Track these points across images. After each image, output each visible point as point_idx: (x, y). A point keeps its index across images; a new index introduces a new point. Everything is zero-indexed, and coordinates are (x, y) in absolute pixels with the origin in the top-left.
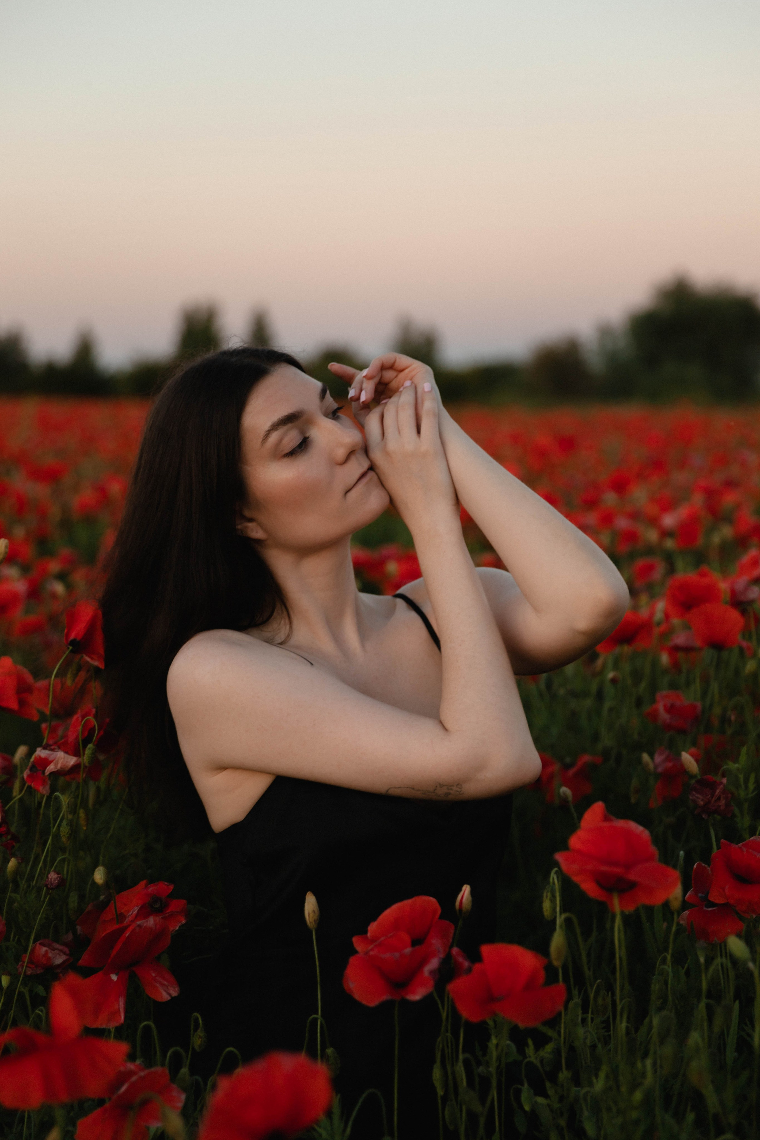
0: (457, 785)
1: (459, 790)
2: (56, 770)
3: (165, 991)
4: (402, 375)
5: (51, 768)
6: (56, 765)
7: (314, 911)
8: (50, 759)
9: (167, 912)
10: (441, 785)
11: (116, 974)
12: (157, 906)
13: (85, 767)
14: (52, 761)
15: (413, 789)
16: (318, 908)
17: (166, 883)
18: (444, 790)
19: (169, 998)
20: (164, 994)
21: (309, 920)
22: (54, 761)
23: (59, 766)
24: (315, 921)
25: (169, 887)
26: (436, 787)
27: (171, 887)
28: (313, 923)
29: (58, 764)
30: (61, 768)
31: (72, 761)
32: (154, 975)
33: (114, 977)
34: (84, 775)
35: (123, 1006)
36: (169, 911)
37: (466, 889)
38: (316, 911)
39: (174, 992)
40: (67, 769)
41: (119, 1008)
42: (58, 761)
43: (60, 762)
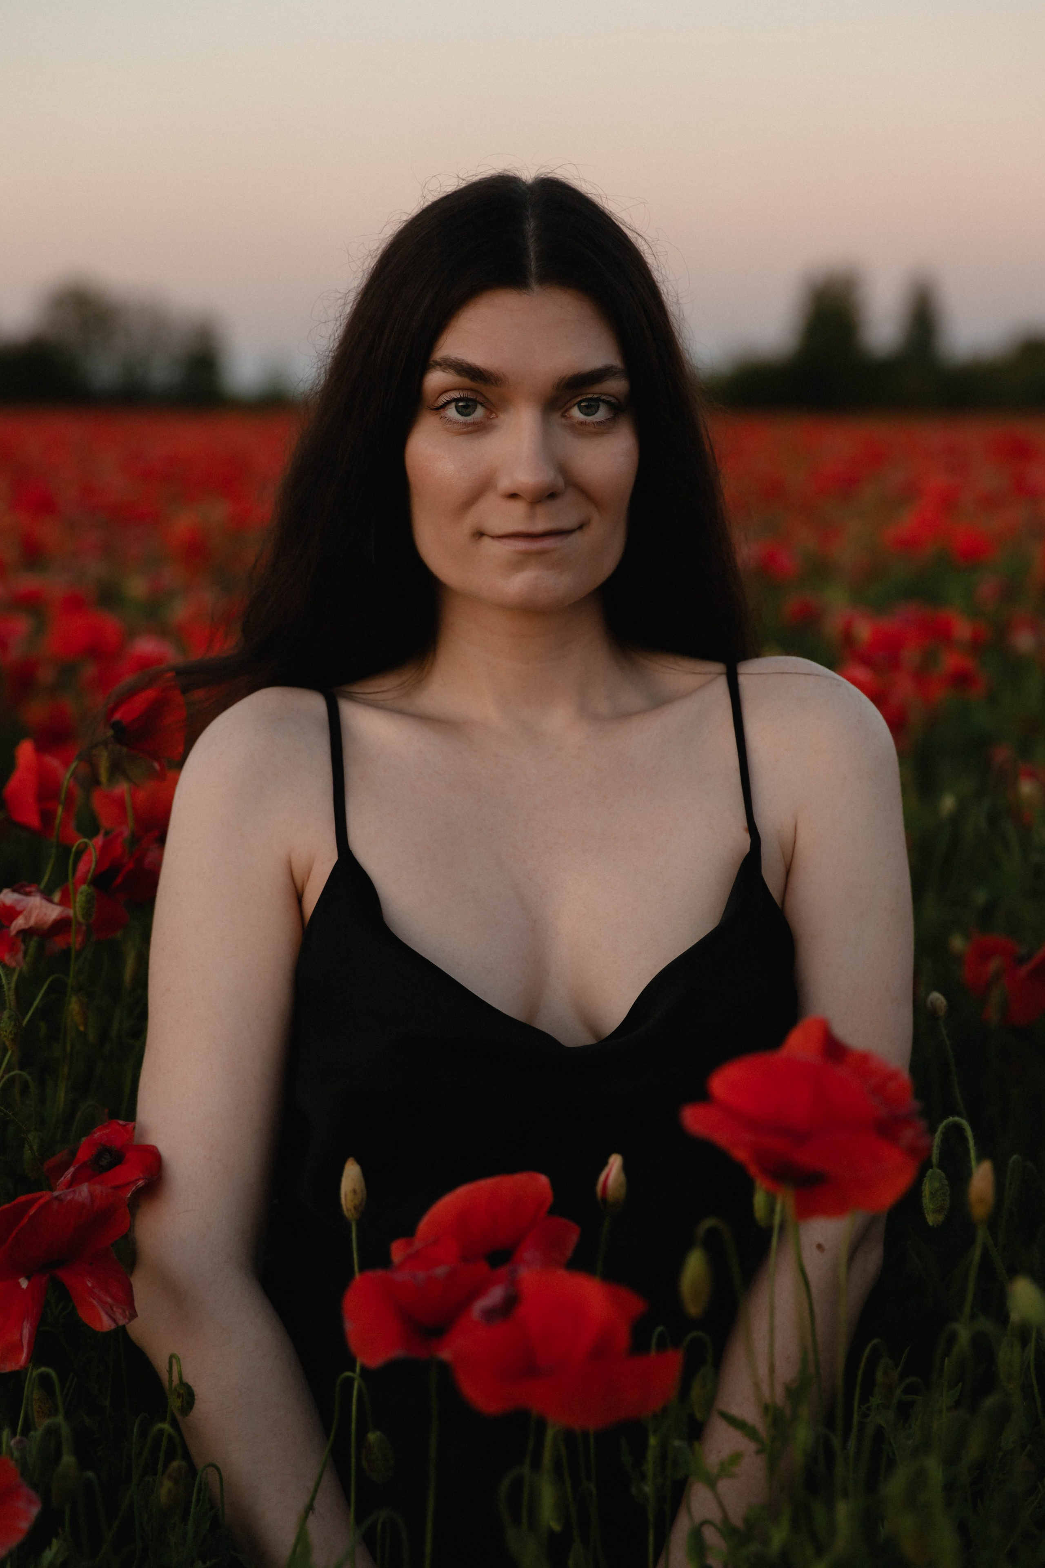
2: (27, 927)
3: (107, 1313)
5: (19, 923)
6: (27, 919)
7: (354, 1191)
8: (18, 908)
11: (28, 1278)
12: (104, 1162)
13: (79, 924)
14: (20, 913)
16: (363, 1185)
19: (113, 1326)
20: (105, 1318)
21: (346, 1205)
22: (25, 913)
23: (32, 922)
24: (355, 1207)
28: (353, 1211)
29: (30, 916)
30: (36, 923)
31: (53, 912)
32: (90, 1284)
33: (24, 1283)
34: (80, 939)
35: (27, 1335)
37: (615, 1162)
38: (358, 1191)
39: (121, 1318)
40: (46, 927)
41: (21, 1340)
42: (30, 913)
43: (34, 915)
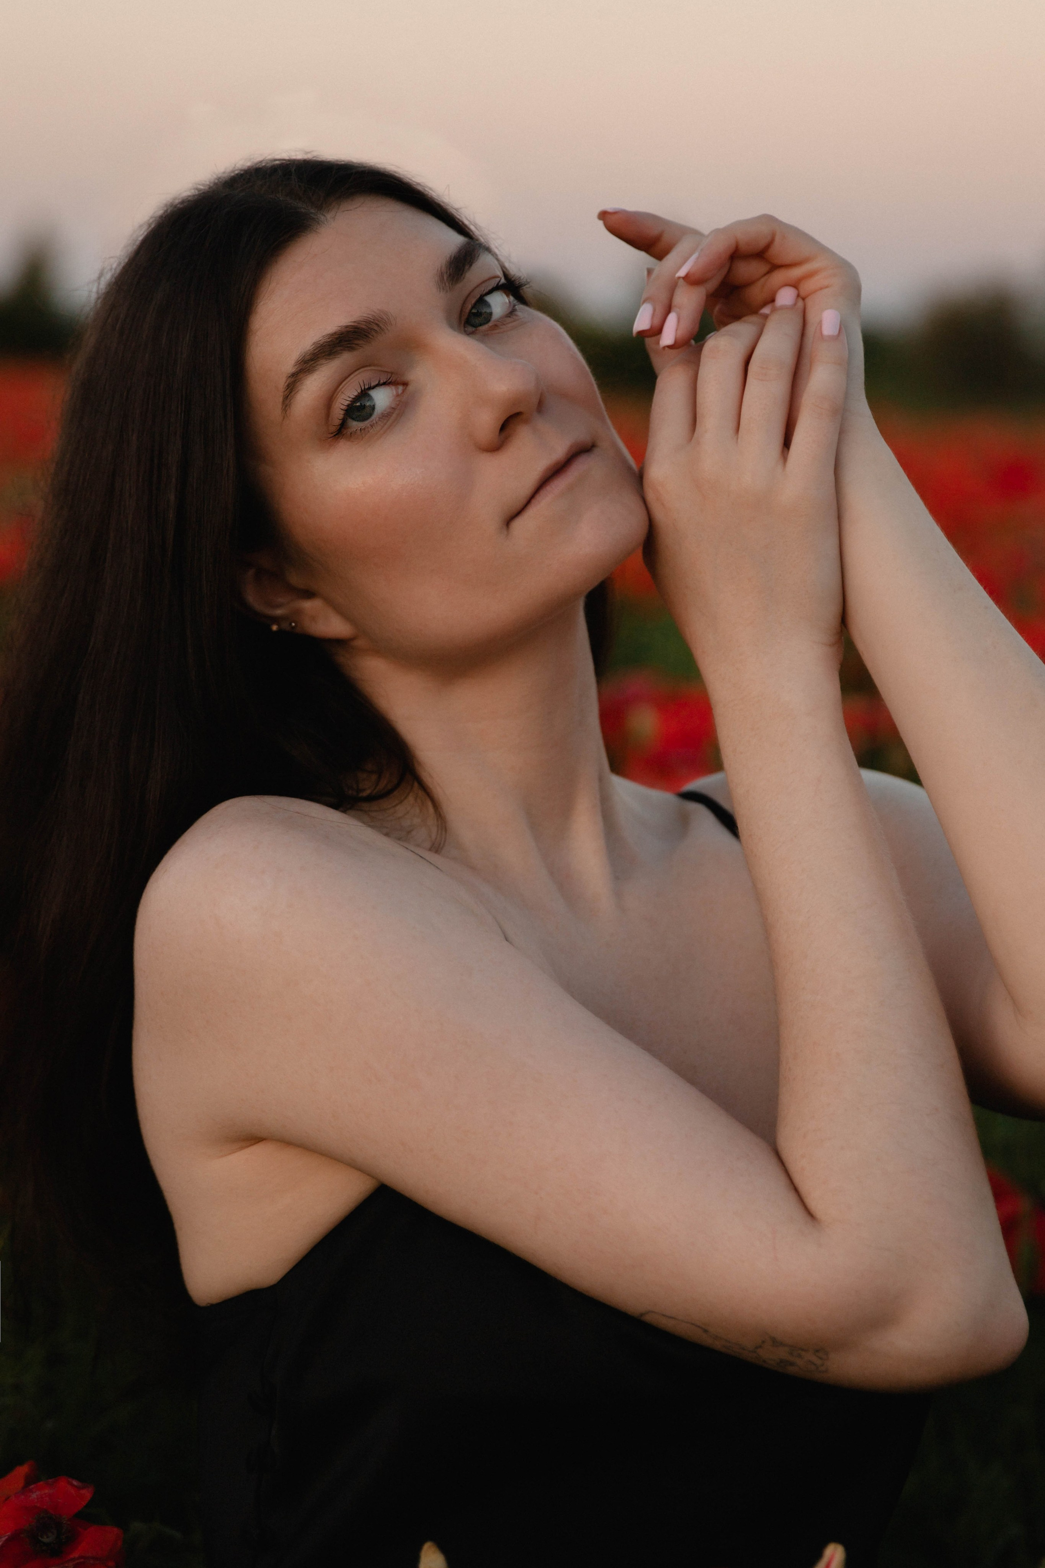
0: (817, 1351)
1: (818, 1362)
4: (779, 277)
9: (72, 1556)
10: (776, 1342)
12: (48, 1539)
15: (706, 1331)
17: (75, 1483)
18: (782, 1353)
25: (83, 1492)
26: (763, 1342)
27: (87, 1494)
36: (75, 1555)
